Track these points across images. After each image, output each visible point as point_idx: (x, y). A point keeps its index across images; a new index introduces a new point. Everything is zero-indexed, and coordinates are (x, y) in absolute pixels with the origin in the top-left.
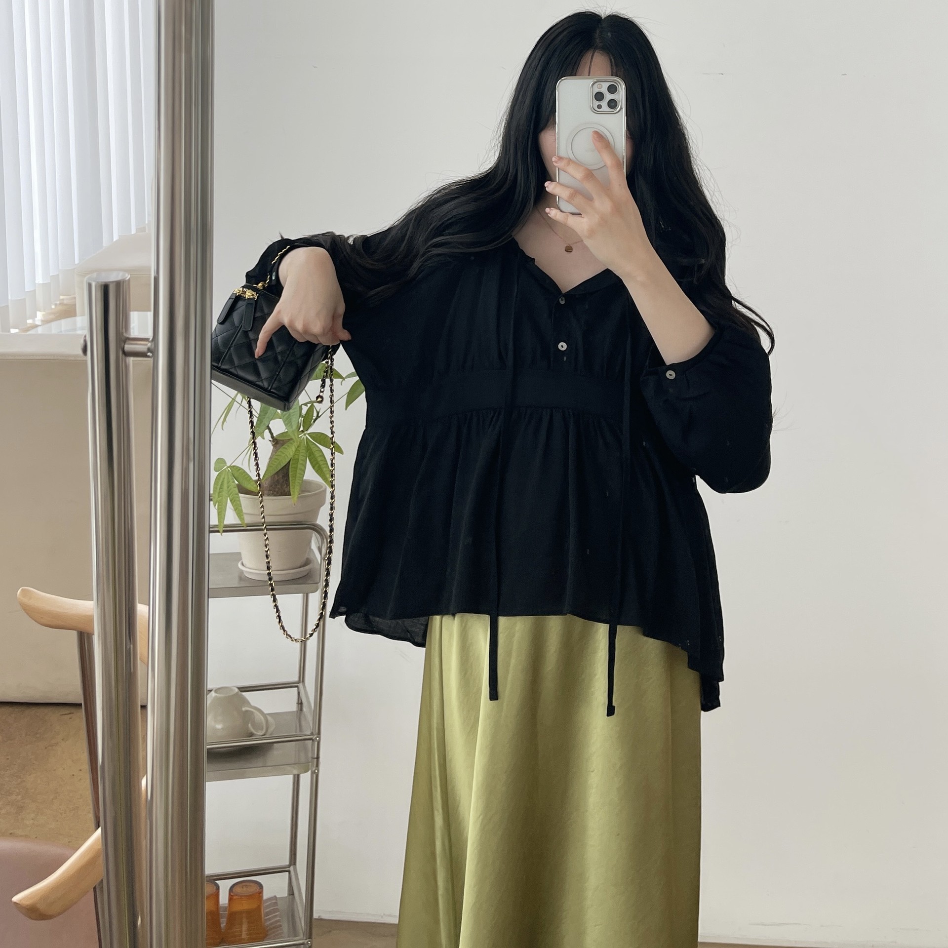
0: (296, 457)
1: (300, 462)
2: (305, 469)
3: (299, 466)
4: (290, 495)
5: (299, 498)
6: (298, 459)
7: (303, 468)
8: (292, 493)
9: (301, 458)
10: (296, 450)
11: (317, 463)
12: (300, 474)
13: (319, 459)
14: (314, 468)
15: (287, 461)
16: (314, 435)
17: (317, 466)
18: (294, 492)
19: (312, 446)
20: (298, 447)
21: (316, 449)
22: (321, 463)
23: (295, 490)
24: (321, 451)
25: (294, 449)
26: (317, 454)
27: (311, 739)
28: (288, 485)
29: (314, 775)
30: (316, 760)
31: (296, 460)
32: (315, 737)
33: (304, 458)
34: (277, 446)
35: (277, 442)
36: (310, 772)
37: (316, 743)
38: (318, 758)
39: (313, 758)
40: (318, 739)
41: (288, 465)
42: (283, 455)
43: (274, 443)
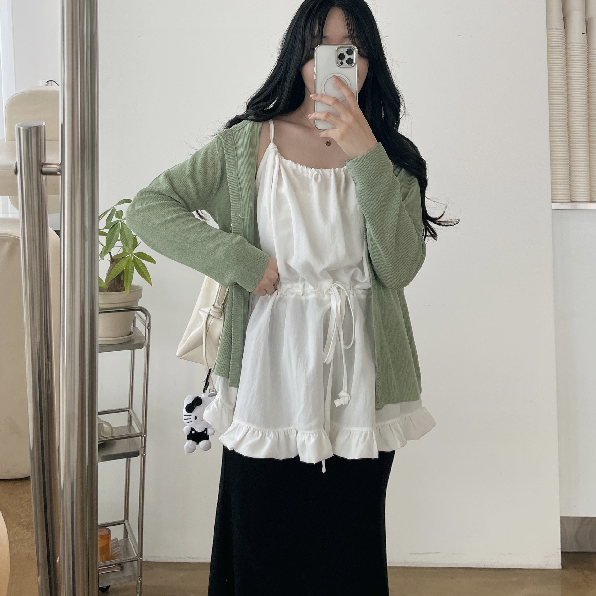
0: (127, 268)
1: (130, 271)
2: (133, 274)
3: (130, 273)
4: (124, 290)
5: (130, 292)
8: (126, 290)
9: (130, 268)
10: (127, 264)
11: (141, 270)
12: (130, 278)
13: (142, 268)
14: (139, 273)
15: (122, 270)
16: (138, 254)
17: (141, 272)
18: (127, 288)
19: (137, 261)
20: (128, 262)
21: (140, 262)
22: (143, 270)
24: (143, 263)
25: (125, 263)
26: (140, 265)
27: (141, 436)
28: (123, 286)
29: (143, 457)
30: (143, 448)
31: (127, 270)
32: (143, 435)
33: (132, 268)
34: (114, 263)
35: (114, 261)
36: (140, 456)
37: (144, 438)
38: (145, 447)
39: (142, 447)
40: (145, 435)
41: (122, 273)
42: (119, 267)
43: (111, 261)
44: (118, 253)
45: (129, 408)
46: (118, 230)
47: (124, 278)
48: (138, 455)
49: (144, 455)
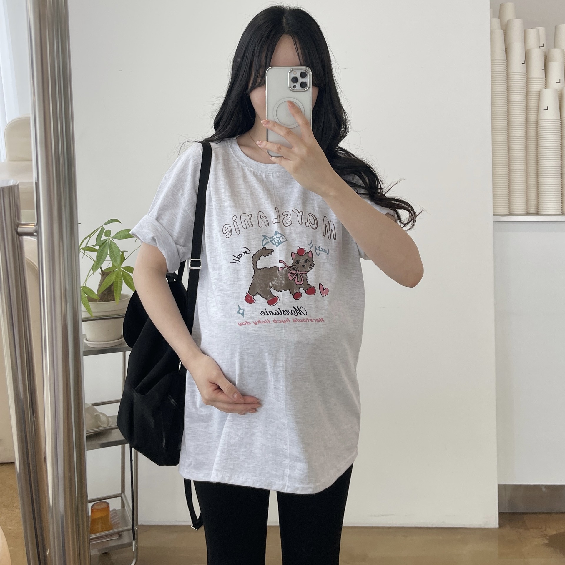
3: (118, 285)
4: (114, 300)
6: (118, 281)
7: (121, 285)
12: (119, 289)
14: (127, 284)
15: (112, 282)
16: (125, 268)
17: (129, 283)
19: (125, 274)
20: (117, 275)
22: (130, 281)
23: (117, 298)
24: (129, 275)
25: (114, 276)
26: (128, 278)
28: (113, 296)
33: (120, 280)
35: (104, 274)
41: (112, 285)
42: (109, 280)
43: (102, 274)
46: (107, 247)
47: (114, 289)
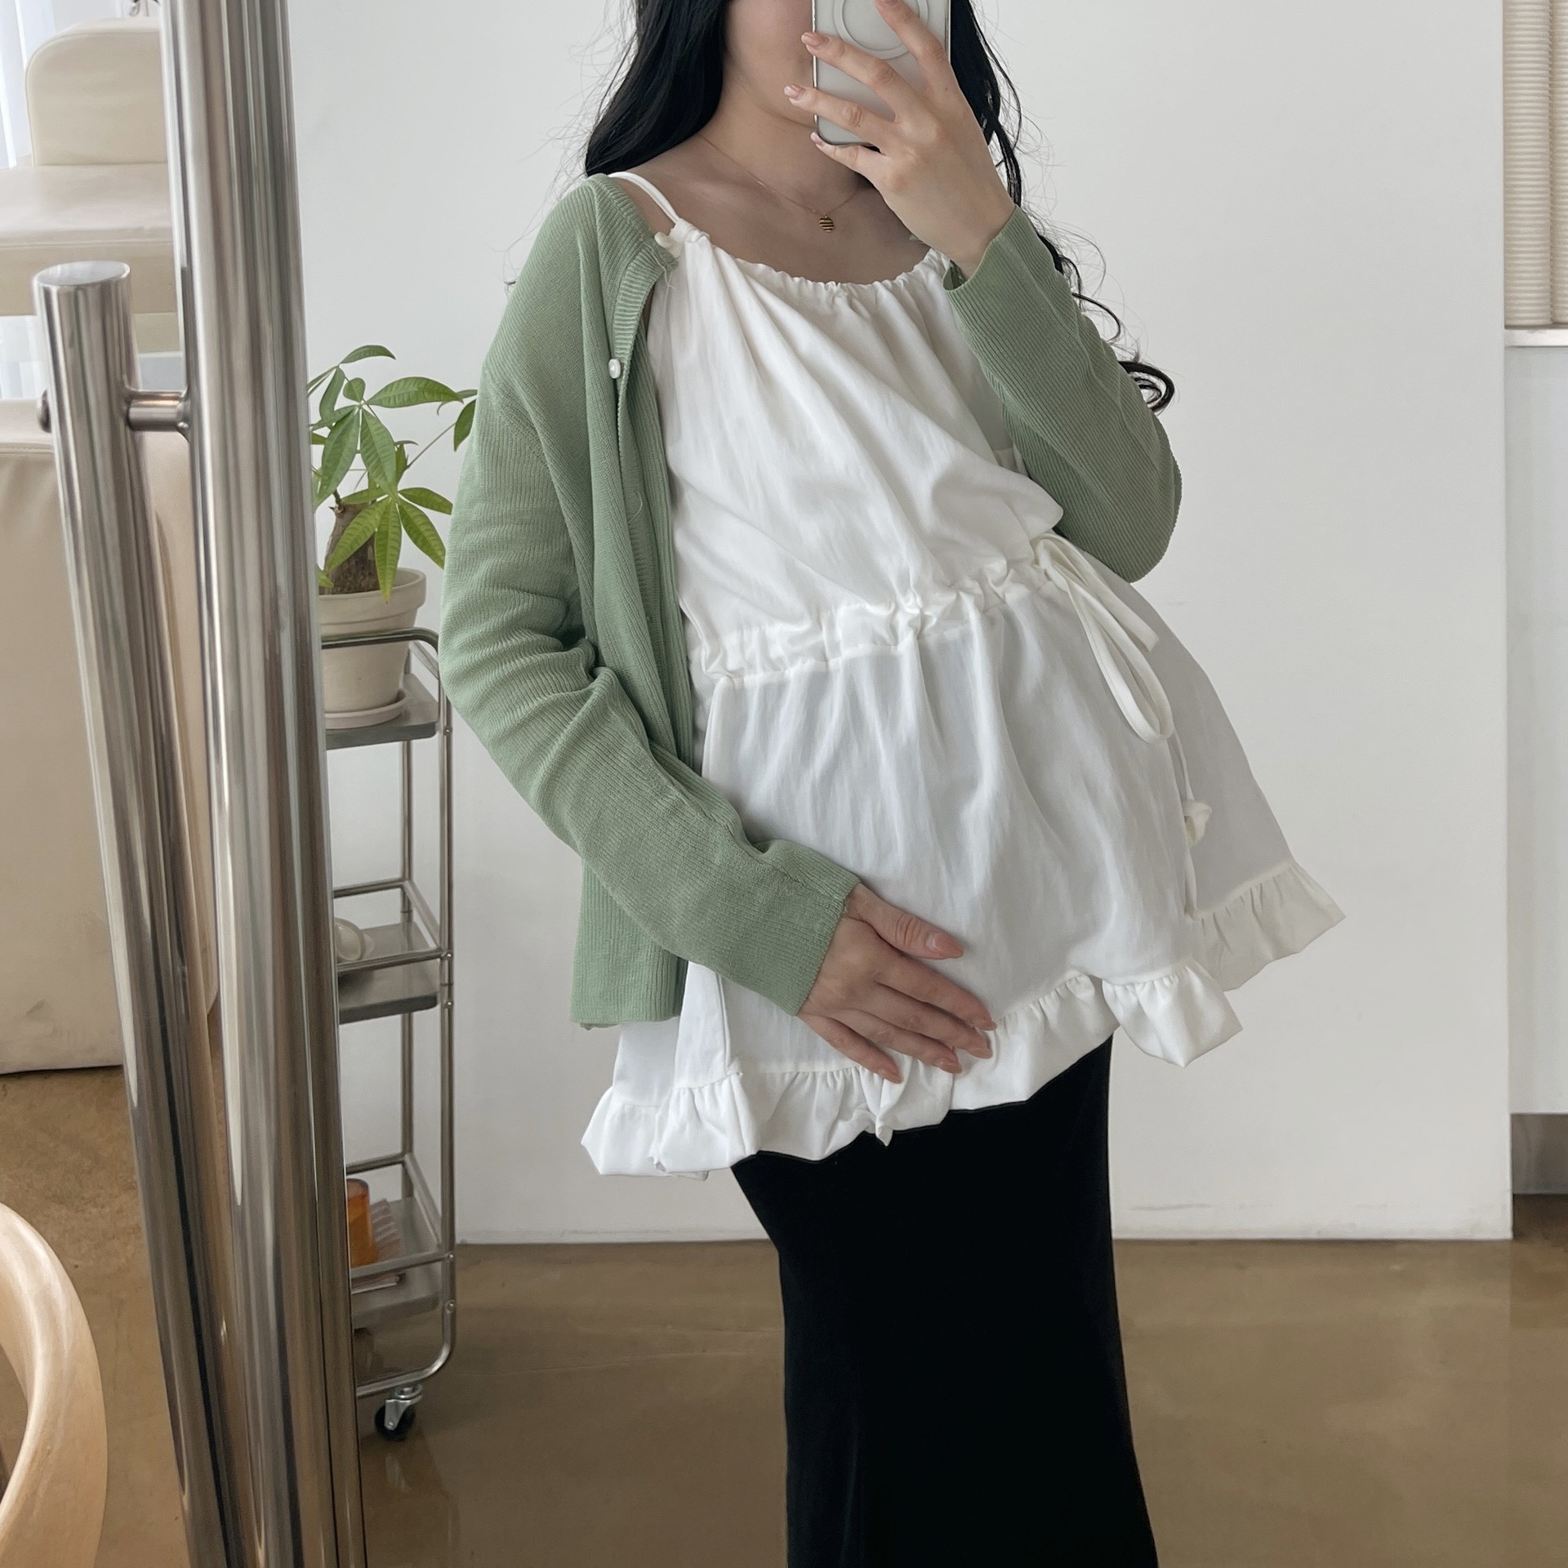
0: (384, 529)
1: (391, 536)
2: (400, 546)
3: (390, 543)
4: (376, 587)
5: (393, 592)
6: (387, 532)
7: (396, 545)
8: (381, 586)
9: (391, 529)
10: (383, 518)
11: (420, 534)
12: (392, 555)
14: (414, 541)
15: (369, 536)
16: (410, 493)
17: (421, 538)
18: (384, 584)
19: (409, 510)
20: (385, 513)
21: (417, 513)
23: (385, 580)
25: (378, 517)
26: (418, 521)
27: (439, 956)
28: (373, 574)
29: (447, 1010)
30: (446, 988)
31: (384, 534)
32: (445, 953)
33: (397, 530)
34: (347, 516)
35: (346, 510)
36: (438, 1007)
37: (446, 962)
38: (450, 985)
39: (442, 985)
40: (449, 955)
41: (370, 542)
42: (360, 528)
43: (339, 511)
44: (358, 490)
45: (402, 879)
46: (353, 431)
47: (376, 554)
48: (434, 1005)
49: (450, 1004)
